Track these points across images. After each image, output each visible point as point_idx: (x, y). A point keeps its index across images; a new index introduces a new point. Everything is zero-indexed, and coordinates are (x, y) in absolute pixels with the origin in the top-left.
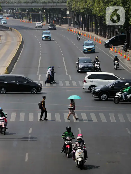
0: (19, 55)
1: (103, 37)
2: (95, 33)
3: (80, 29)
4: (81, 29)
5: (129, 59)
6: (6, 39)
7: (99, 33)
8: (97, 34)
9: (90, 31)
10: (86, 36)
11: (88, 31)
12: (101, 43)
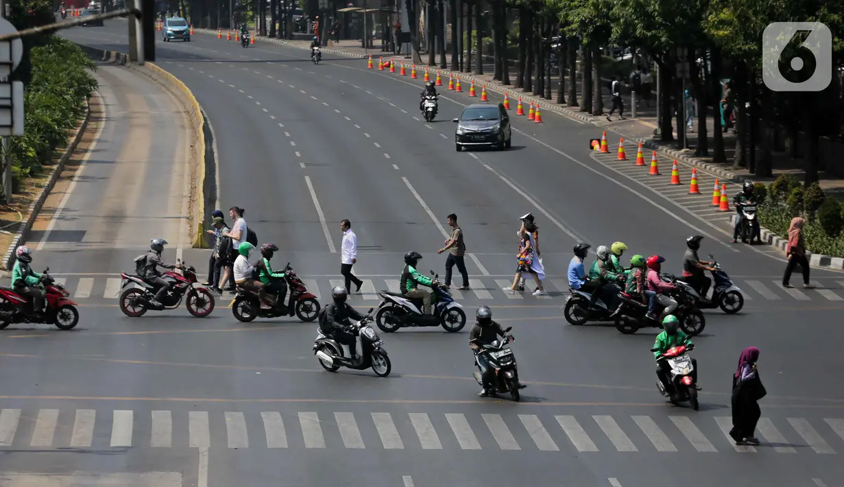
0: (214, 171)
1: (535, 94)
2: (495, 79)
3: (418, 61)
4: (426, 59)
5: (696, 187)
6: (123, 103)
7: (512, 78)
8: (507, 83)
9: (469, 70)
10: (460, 88)
11: (456, 66)
12: (540, 118)
